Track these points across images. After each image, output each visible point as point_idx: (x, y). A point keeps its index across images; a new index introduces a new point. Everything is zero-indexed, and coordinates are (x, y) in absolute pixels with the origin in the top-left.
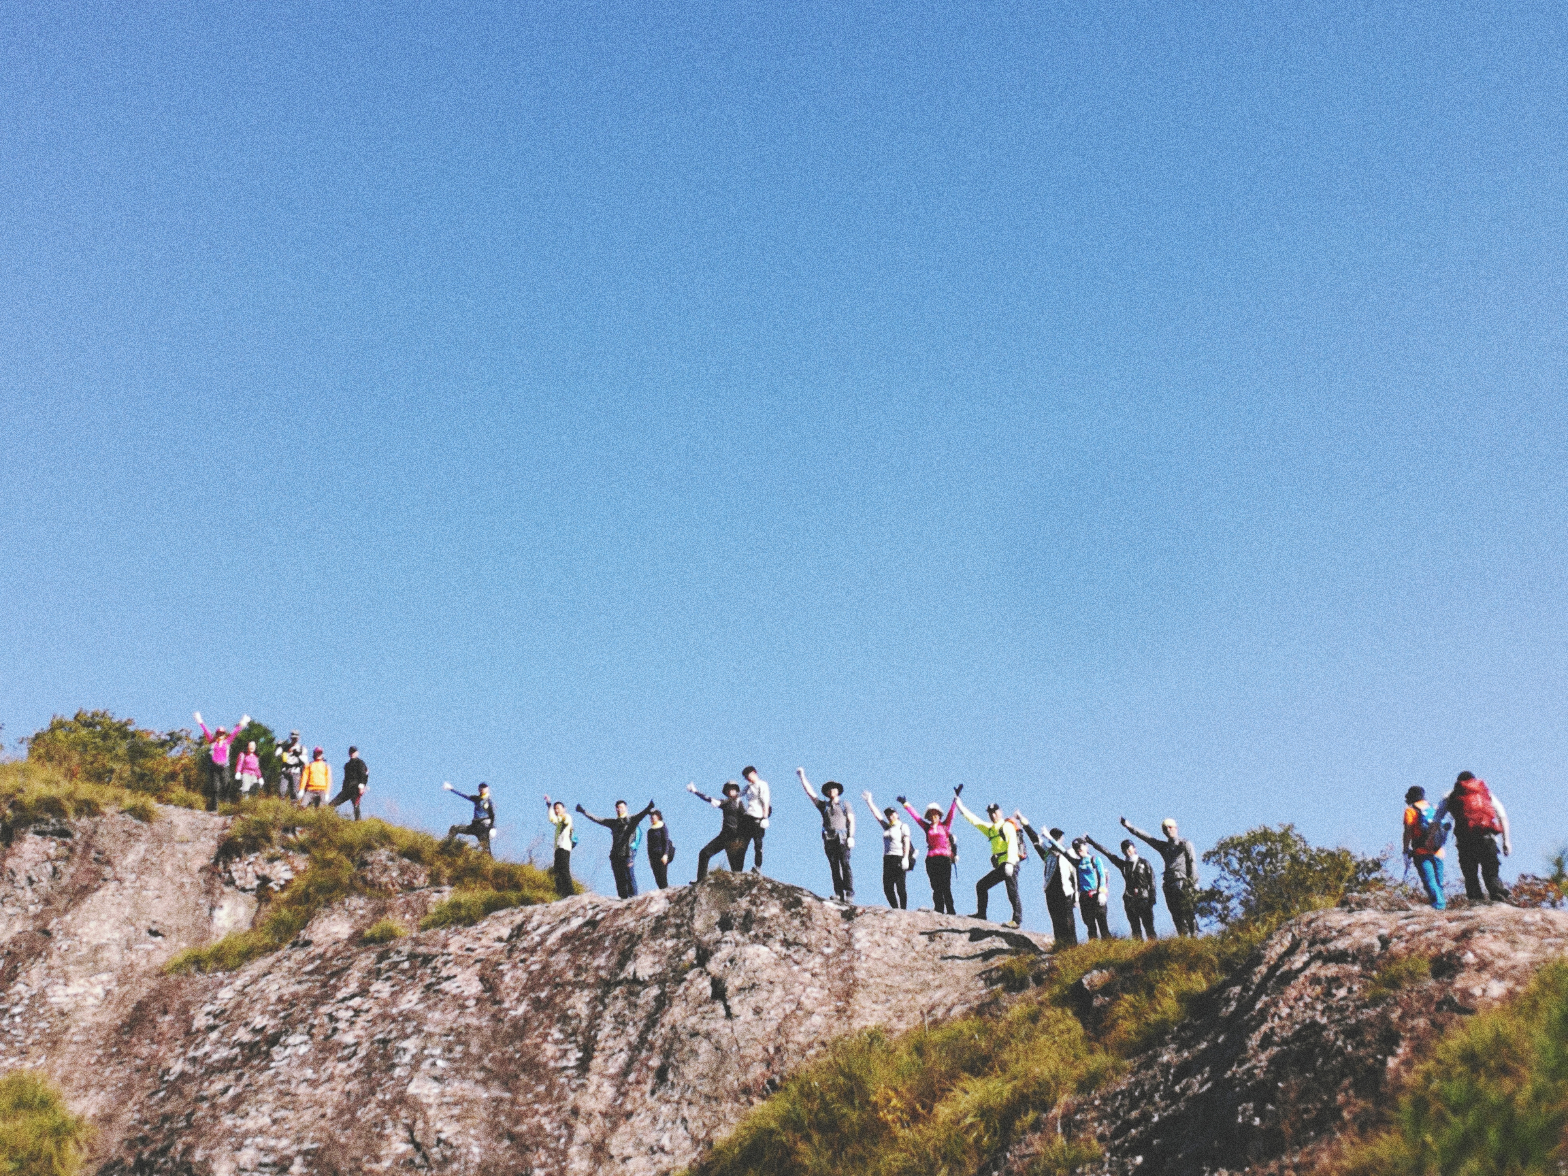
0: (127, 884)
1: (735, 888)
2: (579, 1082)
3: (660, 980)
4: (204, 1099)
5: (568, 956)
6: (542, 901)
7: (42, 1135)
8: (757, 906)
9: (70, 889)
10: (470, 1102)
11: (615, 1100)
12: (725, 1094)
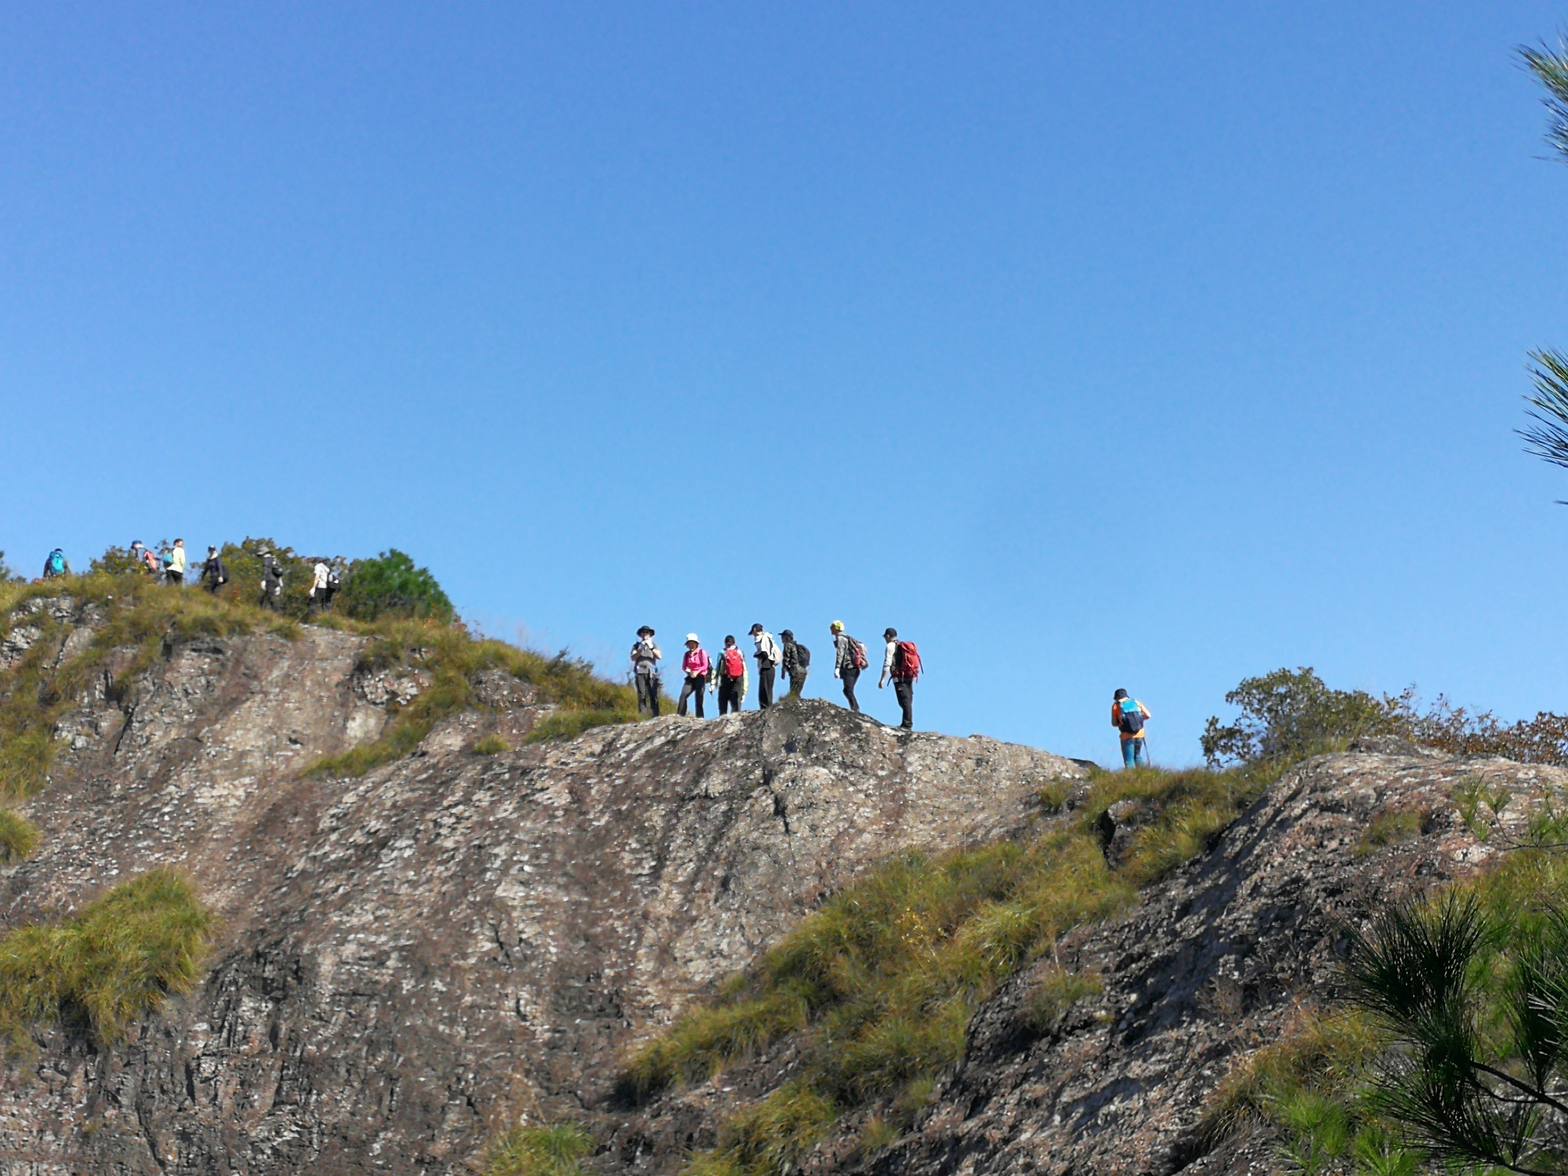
0: (271, 697)
1: (802, 714)
2: (650, 888)
3: (728, 796)
4: (318, 895)
5: (649, 772)
6: (633, 720)
7: (174, 925)
8: (820, 731)
9: (222, 701)
10: (552, 905)
11: (682, 906)
12: (780, 905)
